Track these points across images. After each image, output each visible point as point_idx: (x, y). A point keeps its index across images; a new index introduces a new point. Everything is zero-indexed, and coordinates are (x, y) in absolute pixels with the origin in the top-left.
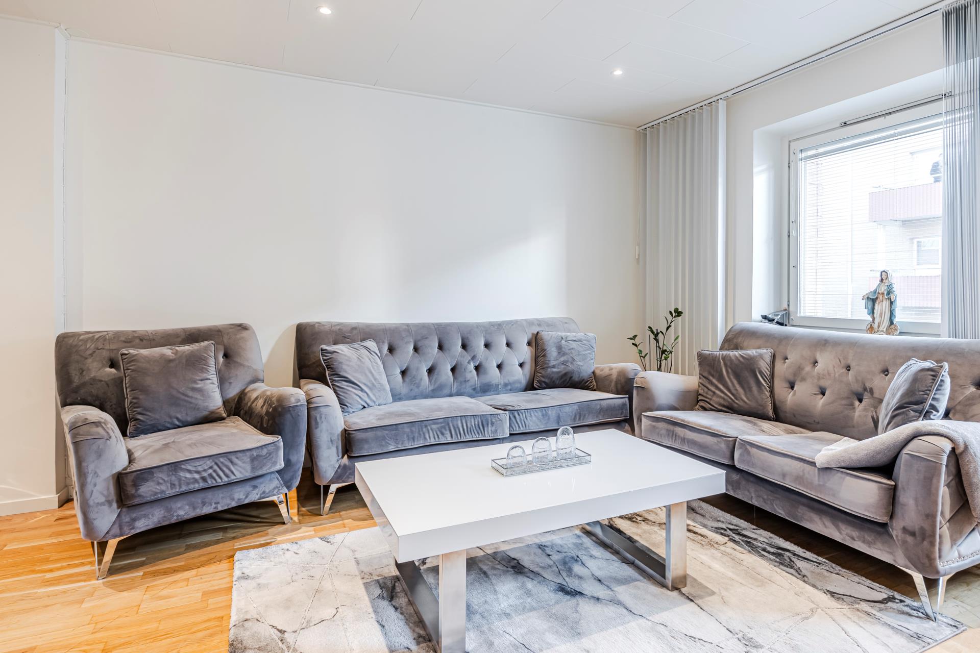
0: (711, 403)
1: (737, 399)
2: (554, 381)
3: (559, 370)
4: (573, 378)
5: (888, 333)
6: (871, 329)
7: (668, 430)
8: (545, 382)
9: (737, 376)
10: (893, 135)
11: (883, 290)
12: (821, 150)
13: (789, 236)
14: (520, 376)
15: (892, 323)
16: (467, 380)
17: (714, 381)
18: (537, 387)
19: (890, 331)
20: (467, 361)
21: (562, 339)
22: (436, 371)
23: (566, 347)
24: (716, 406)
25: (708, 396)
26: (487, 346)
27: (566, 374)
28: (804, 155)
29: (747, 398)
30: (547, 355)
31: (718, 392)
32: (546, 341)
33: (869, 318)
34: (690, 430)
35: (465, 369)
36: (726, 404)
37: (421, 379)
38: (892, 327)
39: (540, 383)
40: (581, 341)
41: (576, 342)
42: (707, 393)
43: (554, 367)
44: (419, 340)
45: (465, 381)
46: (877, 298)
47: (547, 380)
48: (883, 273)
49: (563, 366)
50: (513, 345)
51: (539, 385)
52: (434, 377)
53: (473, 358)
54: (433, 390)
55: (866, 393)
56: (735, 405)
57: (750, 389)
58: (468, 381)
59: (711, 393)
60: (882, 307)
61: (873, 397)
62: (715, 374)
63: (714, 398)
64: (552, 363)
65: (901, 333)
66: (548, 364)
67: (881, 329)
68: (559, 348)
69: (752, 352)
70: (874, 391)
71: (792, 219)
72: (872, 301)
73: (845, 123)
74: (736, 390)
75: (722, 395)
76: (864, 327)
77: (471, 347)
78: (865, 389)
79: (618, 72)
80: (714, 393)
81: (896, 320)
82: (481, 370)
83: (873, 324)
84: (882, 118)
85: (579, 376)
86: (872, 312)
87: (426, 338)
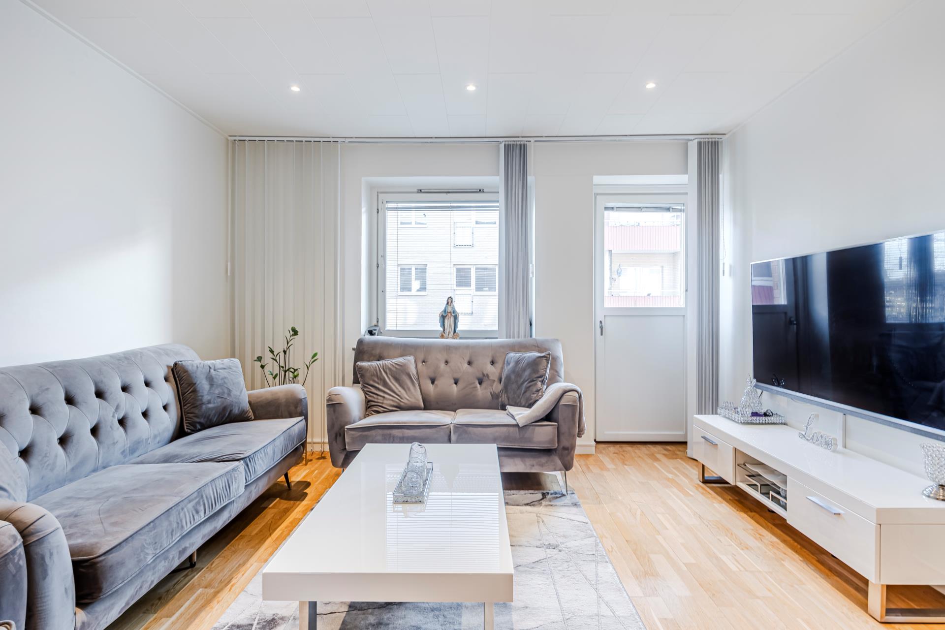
0: (384, 406)
1: (402, 398)
2: (211, 420)
3: (216, 405)
4: (234, 411)
5: (453, 338)
6: (442, 337)
7: (383, 435)
8: (200, 423)
9: (397, 380)
10: (449, 207)
11: (450, 310)
12: (400, 205)
13: (378, 267)
14: (167, 421)
15: (455, 331)
16: (115, 441)
17: (381, 387)
18: (189, 431)
19: (454, 337)
20: (112, 415)
21: (210, 368)
22: (75, 439)
23: (217, 377)
24: (388, 407)
25: (379, 401)
26: (125, 389)
27: (225, 409)
28: (390, 205)
29: (408, 396)
30: (198, 389)
31: (386, 396)
32: (193, 373)
33: (441, 329)
34: (408, 429)
35: (111, 427)
36: (395, 404)
37: (56, 456)
38: (455, 334)
39: (193, 426)
40: (231, 368)
41: (226, 370)
42: (378, 399)
43: (209, 402)
44: (38, 394)
45: (114, 444)
46: (446, 316)
47: (202, 420)
48: (449, 299)
49: (219, 400)
50: (154, 384)
51: (192, 428)
52: (72, 447)
53: (117, 408)
54: (73, 469)
55: (485, 378)
56: (402, 404)
57: (409, 389)
58: (117, 442)
59: (382, 398)
60: (449, 322)
61: (490, 380)
62: (379, 382)
63: (385, 402)
64: (206, 398)
65: (461, 338)
66: (201, 400)
67: (450, 336)
68: (210, 379)
69: (400, 360)
70: (489, 375)
71: (380, 254)
72: (443, 317)
73: (421, 191)
74: (400, 391)
75: (391, 398)
76: (438, 335)
77: (111, 394)
78: (484, 375)
79: (295, 89)
80: (384, 397)
81: (457, 330)
82: (129, 424)
83: (444, 334)
84: (445, 194)
85: (239, 408)
86: (443, 325)
87: (47, 389)
